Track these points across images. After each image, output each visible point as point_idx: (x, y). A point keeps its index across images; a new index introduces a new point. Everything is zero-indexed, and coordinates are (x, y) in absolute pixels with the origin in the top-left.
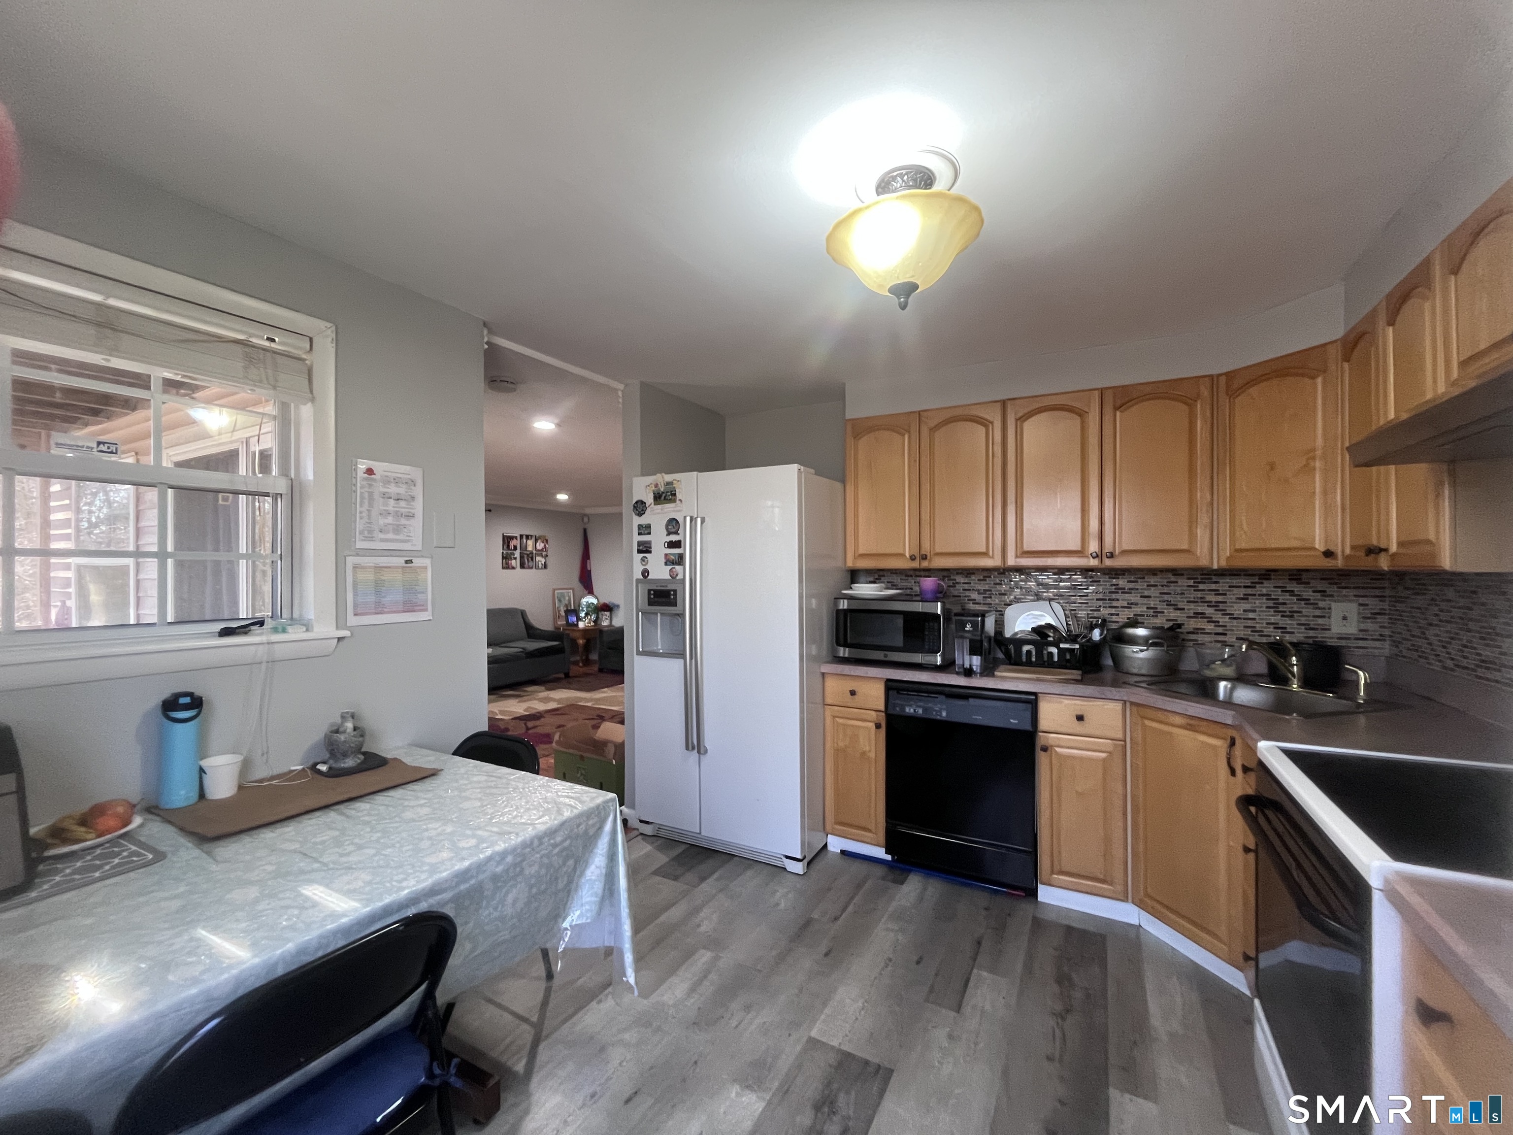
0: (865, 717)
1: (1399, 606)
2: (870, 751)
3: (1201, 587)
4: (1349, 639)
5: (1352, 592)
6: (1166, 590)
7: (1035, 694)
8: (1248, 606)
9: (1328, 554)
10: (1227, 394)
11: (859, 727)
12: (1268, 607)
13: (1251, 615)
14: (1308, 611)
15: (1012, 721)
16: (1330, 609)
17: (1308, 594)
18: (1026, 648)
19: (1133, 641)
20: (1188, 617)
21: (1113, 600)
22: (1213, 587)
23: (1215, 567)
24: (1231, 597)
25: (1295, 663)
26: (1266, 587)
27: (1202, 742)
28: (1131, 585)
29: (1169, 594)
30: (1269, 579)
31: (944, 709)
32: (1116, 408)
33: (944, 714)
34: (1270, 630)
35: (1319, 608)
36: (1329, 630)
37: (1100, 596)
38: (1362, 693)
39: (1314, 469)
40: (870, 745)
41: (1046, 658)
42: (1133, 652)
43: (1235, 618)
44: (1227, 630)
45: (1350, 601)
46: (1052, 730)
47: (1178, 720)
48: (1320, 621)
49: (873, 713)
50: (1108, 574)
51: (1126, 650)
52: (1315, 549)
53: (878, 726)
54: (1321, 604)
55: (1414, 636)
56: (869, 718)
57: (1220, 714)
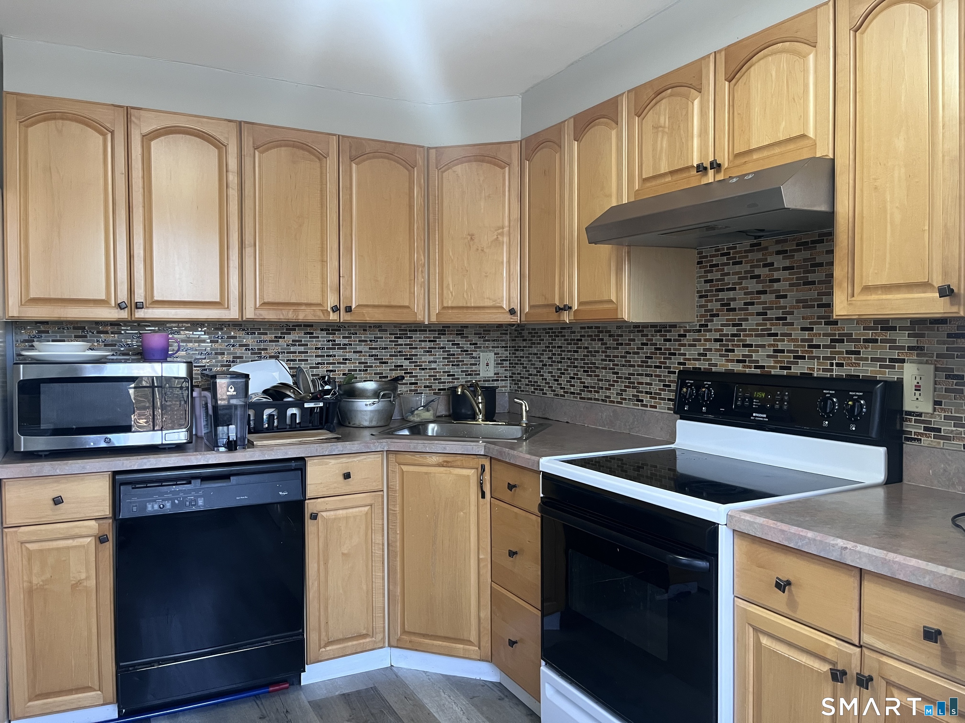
0: (77, 531)
1: (520, 354)
2: (88, 578)
3: (400, 341)
4: (489, 381)
5: (491, 344)
6: (374, 345)
7: (302, 459)
8: (432, 358)
9: (512, 312)
10: (437, 168)
11: (68, 548)
12: (443, 358)
13: (433, 366)
14: (467, 360)
15: (281, 493)
16: (479, 358)
17: (467, 346)
18: (267, 412)
19: (362, 394)
20: (391, 370)
21: (331, 356)
22: (408, 341)
23: (427, 323)
24: (420, 352)
25: (480, 401)
26: (443, 341)
27: (457, 475)
28: (346, 341)
29: (376, 349)
30: (444, 334)
31: (200, 496)
32: (352, 159)
33: (201, 502)
34: (445, 378)
35: (473, 358)
36: (479, 374)
37: (320, 352)
38: (524, 419)
39: (503, 242)
40: (87, 571)
41: (288, 421)
42: (366, 405)
43: (423, 369)
44: (417, 380)
45: (490, 351)
46: (320, 495)
47: (435, 459)
48: (474, 368)
49: (93, 523)
50: (326, 330)
51: (360, 404)
52: (502, 307)
53: (102, 540)
54: (475, 354)
55: (531, 375)
56: (84, 532)
57: (474, 447)
